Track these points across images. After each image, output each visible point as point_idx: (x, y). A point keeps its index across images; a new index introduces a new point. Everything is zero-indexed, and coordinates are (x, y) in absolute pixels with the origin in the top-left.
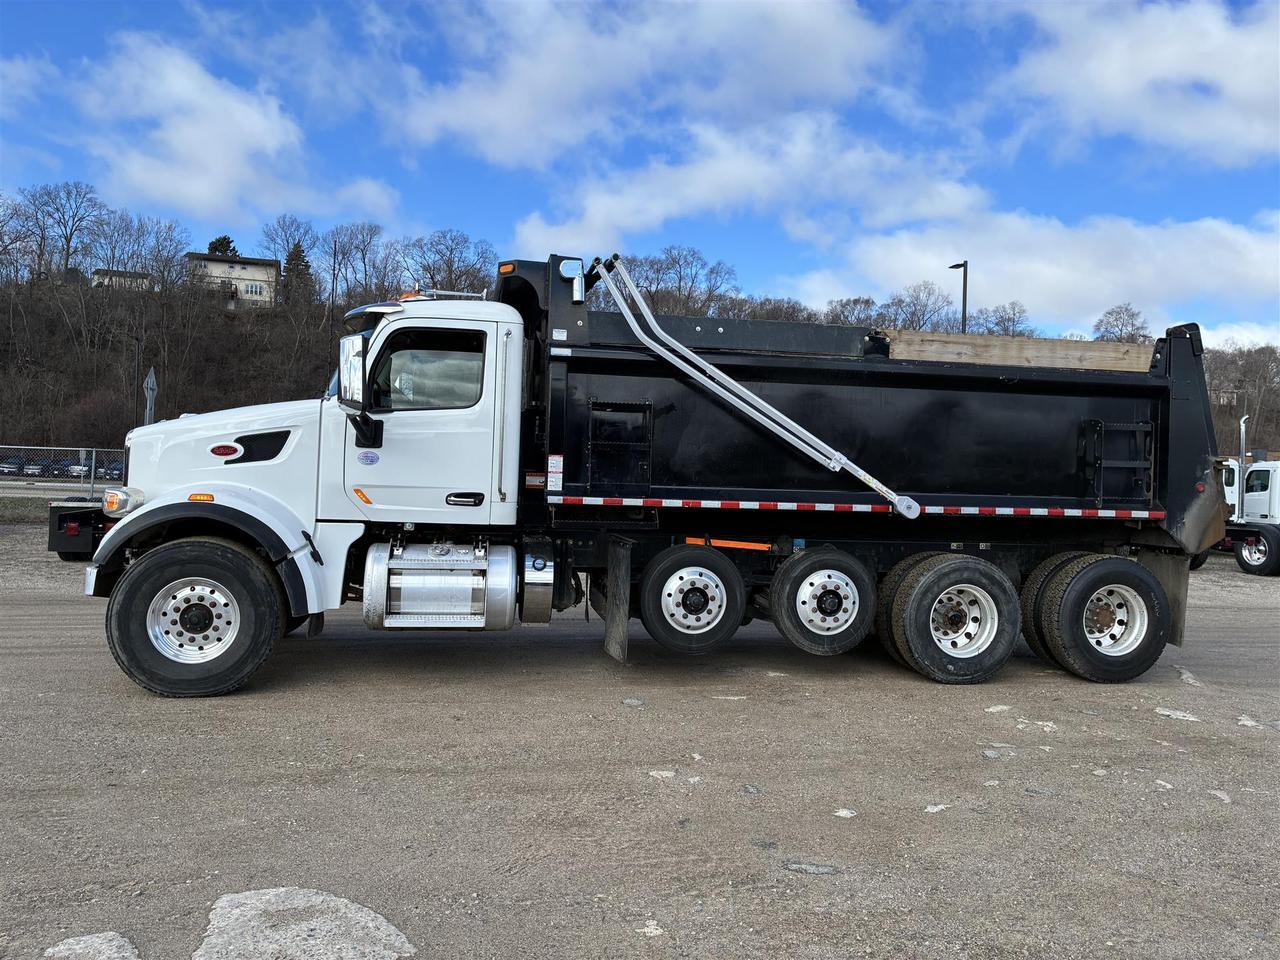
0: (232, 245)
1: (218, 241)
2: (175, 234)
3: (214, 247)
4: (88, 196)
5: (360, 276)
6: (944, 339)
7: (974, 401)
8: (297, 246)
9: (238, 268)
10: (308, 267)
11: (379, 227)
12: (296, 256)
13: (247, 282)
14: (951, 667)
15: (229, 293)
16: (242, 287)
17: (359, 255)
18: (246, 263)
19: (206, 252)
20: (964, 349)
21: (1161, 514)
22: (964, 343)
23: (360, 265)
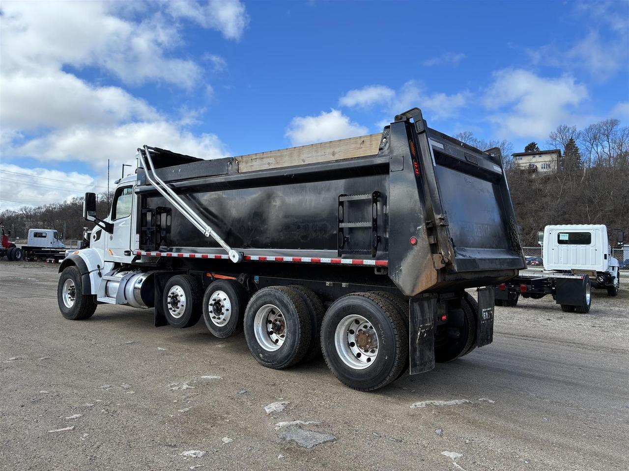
0: (536, 146)
1: (529, 145)
2: (505, 146)
3: (527, 148)
4: (470, 137)
5: (606, 150)
6: (261, 156)
7: (279, 191)
8: (571, 140)
9: (537, 156)
10: (577, 149)
11: (617, 120)
12: (570, 146)
13: (541, 163)
14: (261, 355)
15: (533, 170)
16: (539, 166)
17: (606, 138)
18: (541, 153)
19: (524, 151)
20: (272, 160)
21: (385, 262)
22: (271, 157)
23: (606, 144)
